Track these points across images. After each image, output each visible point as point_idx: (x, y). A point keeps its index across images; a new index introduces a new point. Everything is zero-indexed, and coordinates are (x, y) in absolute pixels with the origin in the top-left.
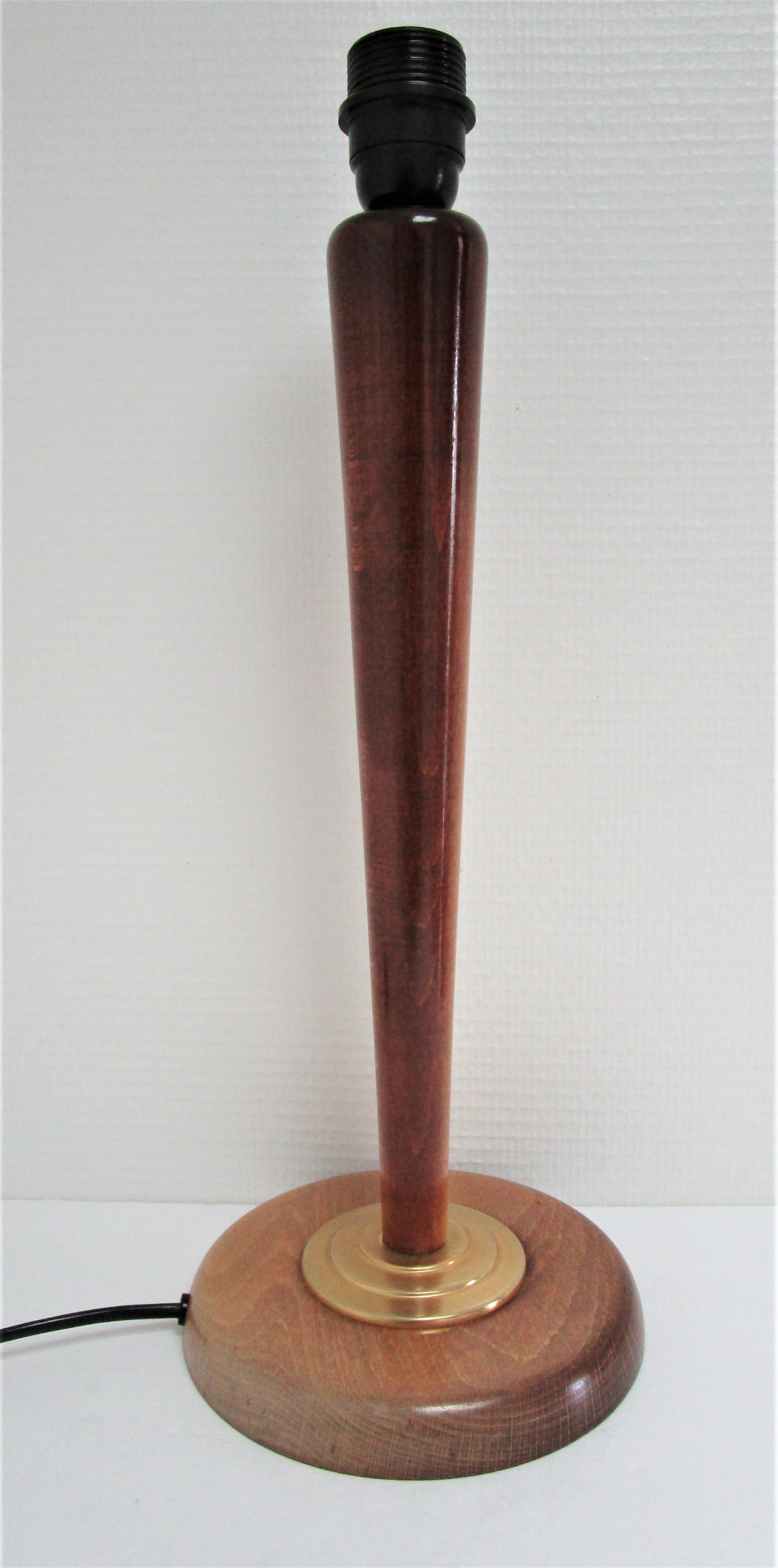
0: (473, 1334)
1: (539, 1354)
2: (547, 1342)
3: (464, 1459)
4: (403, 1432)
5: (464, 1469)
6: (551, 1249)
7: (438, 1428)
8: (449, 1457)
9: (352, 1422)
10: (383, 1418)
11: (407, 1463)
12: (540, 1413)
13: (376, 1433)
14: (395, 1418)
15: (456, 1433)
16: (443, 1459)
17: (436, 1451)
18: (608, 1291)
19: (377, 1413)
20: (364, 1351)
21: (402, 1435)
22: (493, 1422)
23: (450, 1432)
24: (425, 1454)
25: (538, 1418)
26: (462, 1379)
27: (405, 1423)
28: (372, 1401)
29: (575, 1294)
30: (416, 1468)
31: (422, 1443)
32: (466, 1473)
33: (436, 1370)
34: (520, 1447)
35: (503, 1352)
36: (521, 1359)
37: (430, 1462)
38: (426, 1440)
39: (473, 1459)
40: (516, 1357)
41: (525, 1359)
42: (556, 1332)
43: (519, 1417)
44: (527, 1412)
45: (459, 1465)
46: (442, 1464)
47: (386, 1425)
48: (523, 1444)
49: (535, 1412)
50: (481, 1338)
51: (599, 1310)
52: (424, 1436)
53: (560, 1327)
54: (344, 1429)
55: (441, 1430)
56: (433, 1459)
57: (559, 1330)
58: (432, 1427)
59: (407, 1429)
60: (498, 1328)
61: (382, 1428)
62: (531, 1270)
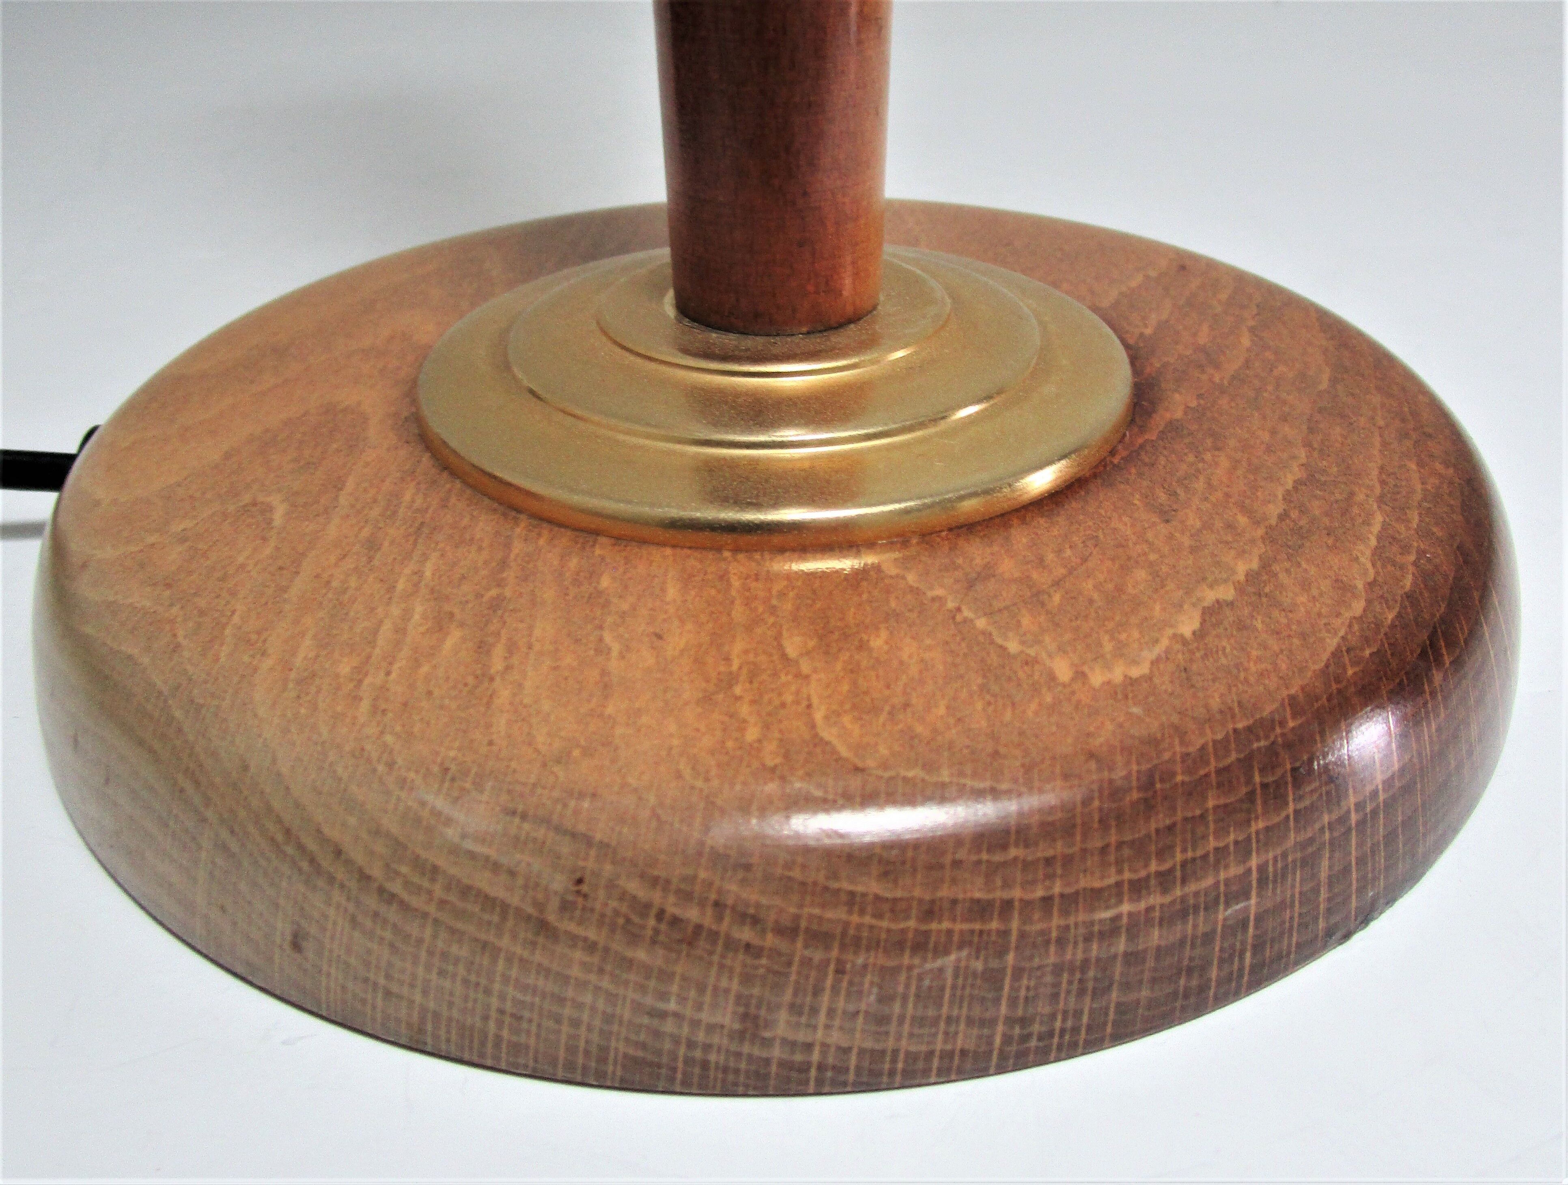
0: (911, 578)
1: (1155, 662)
2: (1188, 625)
3: (802, 1036)
4: (552, 917)
5: (804, 1068)
6: (1217, 367)
7: (692, 914)
8: (737, 1026)
9: (359, 857)
10: (472, 856)
11: (565, 1029)
12: (1138, 888)
13: (442, 903)
14: (521, 859)
15: (770, 940)
16: (711, 1028)
17: (682, 1000)
18: (1419, 487)
19: (451, 833)
20: (496, 605)
21: (543, 926)
22: (930, 912)
23: (746, 934)
24: (637, 1007)
25: (1126, 908)
26: (828, 734)
27: (559, 883)
28: (443, 782)
29: (1298, 483)
30: (604, 1050)
31: (629, 964)
32: (807, 1082)
33: (738, 690)
34: (1043, 1008)
35: (1013, 646)
36: (1080, 675)
37: (657, 1034)
38: (641, 954)
39: (836, 1038)
40: (1063, 670)
41: (1097, 678)
42: (1226, 593)
43: (1047, 900)
44: (1085, 882)
45: (777, 1052)
46: (707, 1047)
47: (483, 881)
48: (1055, 996)
49: (1119, 884)
50: (939, 592)
51: (1387, 537)
52: (634, 939)
53: (1242, 578)
54: (331, 880)
55: (708, 921)
56: (669, 1026)
57: (1240, 590)
58: (672, 909)
59: (565, 907)
60: (1007, 567)
61: (466, 891)
62: (1149, 413)
